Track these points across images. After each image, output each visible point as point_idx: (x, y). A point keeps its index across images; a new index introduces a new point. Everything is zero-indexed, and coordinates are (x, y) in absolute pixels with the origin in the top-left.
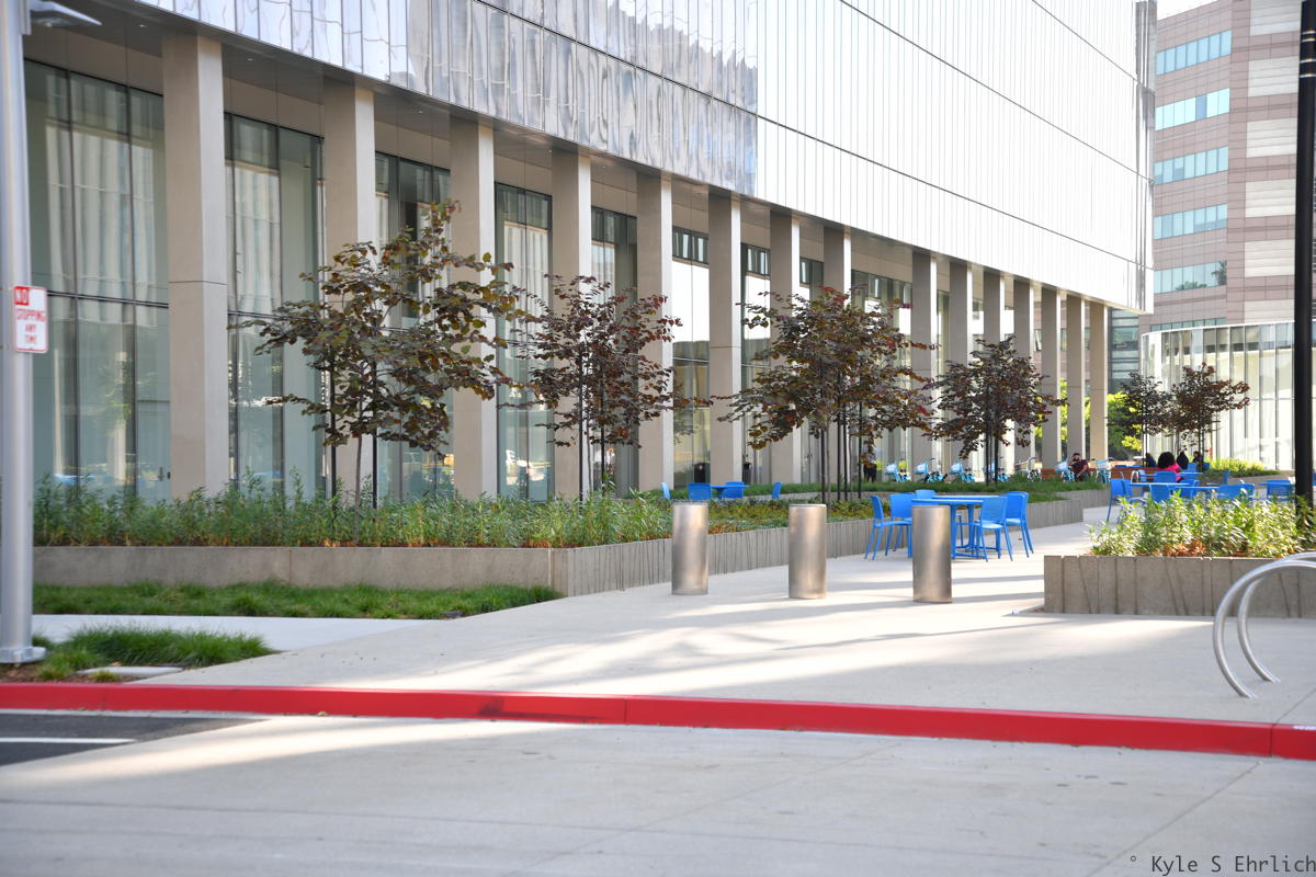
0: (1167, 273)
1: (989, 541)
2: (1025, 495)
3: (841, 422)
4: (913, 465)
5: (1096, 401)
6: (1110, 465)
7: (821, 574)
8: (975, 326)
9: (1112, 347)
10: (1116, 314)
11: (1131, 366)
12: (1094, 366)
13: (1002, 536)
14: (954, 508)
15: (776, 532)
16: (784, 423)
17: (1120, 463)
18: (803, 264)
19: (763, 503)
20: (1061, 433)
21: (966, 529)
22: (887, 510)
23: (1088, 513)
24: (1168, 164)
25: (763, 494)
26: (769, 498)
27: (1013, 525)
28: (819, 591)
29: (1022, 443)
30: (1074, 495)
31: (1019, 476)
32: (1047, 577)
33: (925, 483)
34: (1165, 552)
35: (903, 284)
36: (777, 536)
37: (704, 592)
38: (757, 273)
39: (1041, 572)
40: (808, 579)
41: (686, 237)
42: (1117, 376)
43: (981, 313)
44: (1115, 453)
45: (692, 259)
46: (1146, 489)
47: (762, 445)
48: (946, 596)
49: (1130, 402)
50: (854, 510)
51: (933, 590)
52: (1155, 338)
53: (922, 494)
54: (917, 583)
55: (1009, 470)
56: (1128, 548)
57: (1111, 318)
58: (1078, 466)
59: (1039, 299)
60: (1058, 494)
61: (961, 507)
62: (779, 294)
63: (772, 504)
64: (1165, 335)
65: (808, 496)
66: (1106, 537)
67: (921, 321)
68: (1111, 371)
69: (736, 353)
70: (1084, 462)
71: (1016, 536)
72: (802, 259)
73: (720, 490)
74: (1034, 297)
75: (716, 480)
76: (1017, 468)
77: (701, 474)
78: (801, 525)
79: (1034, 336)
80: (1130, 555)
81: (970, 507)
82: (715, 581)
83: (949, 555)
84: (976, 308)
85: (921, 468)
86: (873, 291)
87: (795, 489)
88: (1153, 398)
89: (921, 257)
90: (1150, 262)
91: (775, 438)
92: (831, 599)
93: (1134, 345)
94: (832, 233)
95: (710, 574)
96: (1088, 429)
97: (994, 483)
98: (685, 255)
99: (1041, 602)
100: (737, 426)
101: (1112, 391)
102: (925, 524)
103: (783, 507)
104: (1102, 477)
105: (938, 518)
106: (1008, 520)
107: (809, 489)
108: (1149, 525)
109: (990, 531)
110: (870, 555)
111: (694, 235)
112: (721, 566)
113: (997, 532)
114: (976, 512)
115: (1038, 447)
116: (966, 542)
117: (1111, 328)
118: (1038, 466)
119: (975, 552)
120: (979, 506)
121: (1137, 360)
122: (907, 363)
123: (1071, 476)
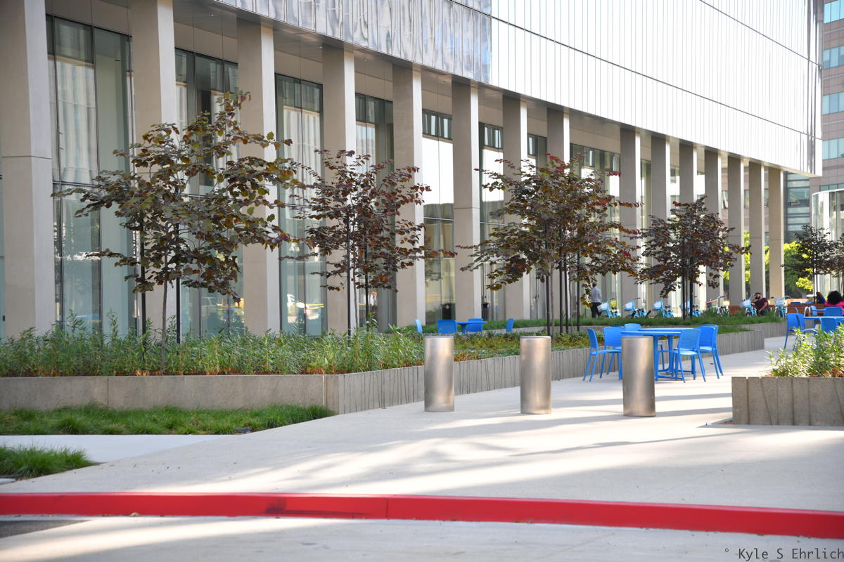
0: (833, 143)
1: (686, 365)
2: (715, 327)
3: (562, 269)
4: (623, 303)
5: (774, 250)
6: (786, 302)
7: (547, 394)
8: (673, 188)
9: (788, 204)
10: (790, 177)
11: (804, 220)
12: (772, 221)
13: (697, 362)
14: (656, 338)
15: (509, 359)
16: (515, 271)
17: (795, 300)
18: (530, 139)
19: (499, 336)
20: (745, 275)
21: (666, 355)
22: (601, 340)
23: (769, 342)
24: (835, 51)
25: (499, 328)
26: (504, 331)
27: (706, 352)
28: (546, 407)
29: (712, 285)
30: (757, 327)
31: (710, 313)
32: (735, 395)
33: (632, 318)
34: (834, 374)
35: (612, 155)
36: (510, 363)
37: (451, 409)
38: (492, 146)
39: (730, 391)
40: (536, 397)
41: (433, 118)
42: (791, 228)
43: (678, 178)
44: (790, 292)
45: (439, 136)
46: (817, 321)
47: (498, 287)
48: (650, 411)
49: (802, 249)
50: (573, 341)
51: (640, 406)
52: (824, 196)
53: (630, 327)
54: (627, 401)
55: (702, 307)
56: (803, 370)
57: (786, 181)
58: (760, 303)
59: (726, 165)
60: (744, 326)
61: (662, 337)
62: (510, 163)
63: (506, 336)
64: (832, 194)
65: (536, 329)
66: (783, 362)
67: (627, 185)
68: (786, 224)
69: (476, 213)
70: (765, 300)
71: (708, 361)
72: (529, 135)
73: (463, 326)
74: (722, 163)
75: (460, 317)
76: (709, 305)
77: (447, 312)
78: (530, 353)
79: (722, 196)
80: (804, 376)
81: (669, 337)
82: (461, 400)
83: (653, 377)
84: (673, 173)
85: (629, 306)
86: (588, 161)
87: (525, 324)
88: (822, 246)
89: (628, 132)
90: (819, 134)
91: (510, 282)
92: (555, 414)
93: (806, 203)
94: (554, 113)
95: (456, 394)
96: (767, 273)
97: (689, 318)
98: (433, 133)
99: (730, 415)
100: (477, 273)
101: (787, 241)
102: (632, 352)
103: (515, 339)
104: (780, 312)
105: (643, 346)
106: (702, 348)
107: (537, 324)
108: (820, 351)
109: (686, 358)
110: (588, 378)
111: (440, 116)
112: (465, 388)
113: (692, 358)
114: (675, 341)
115: (726, 288)
116: (667, 366)
117: (786, 189)
118: (726, 303)
119: (674, 374)
120: (677, 336)
121: (809, 215)
122: (617, 219)
123: (754, 311)
